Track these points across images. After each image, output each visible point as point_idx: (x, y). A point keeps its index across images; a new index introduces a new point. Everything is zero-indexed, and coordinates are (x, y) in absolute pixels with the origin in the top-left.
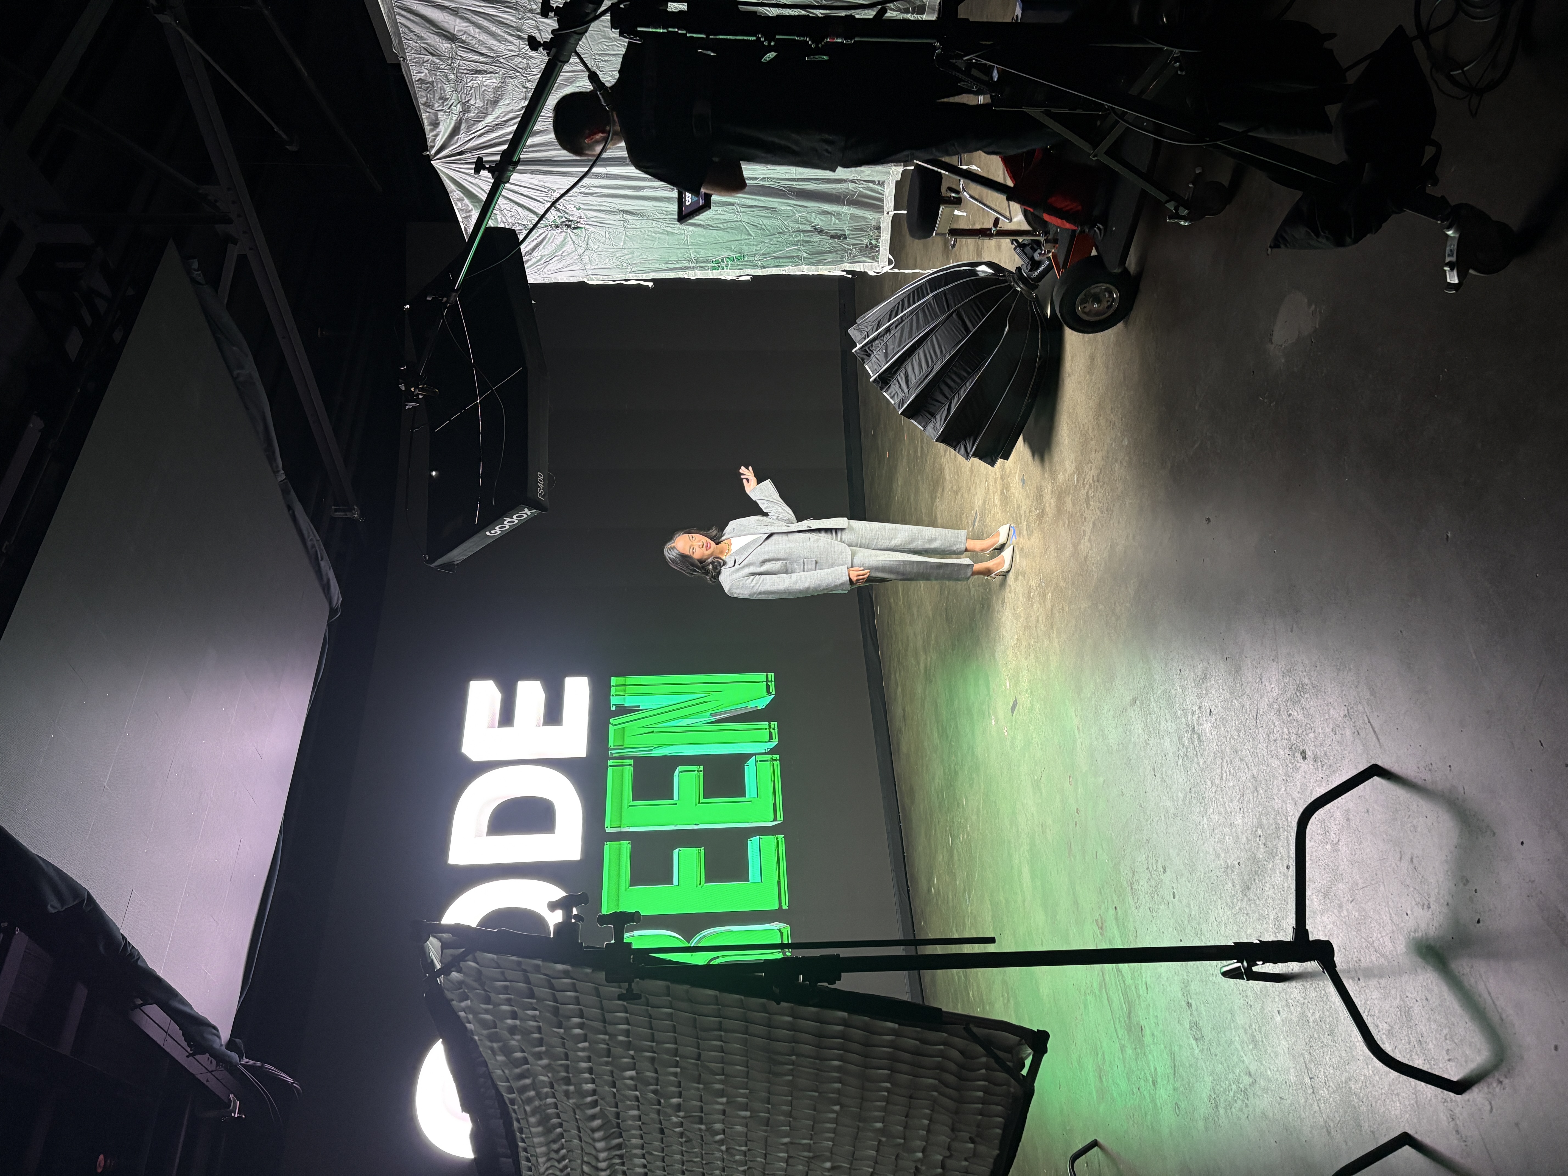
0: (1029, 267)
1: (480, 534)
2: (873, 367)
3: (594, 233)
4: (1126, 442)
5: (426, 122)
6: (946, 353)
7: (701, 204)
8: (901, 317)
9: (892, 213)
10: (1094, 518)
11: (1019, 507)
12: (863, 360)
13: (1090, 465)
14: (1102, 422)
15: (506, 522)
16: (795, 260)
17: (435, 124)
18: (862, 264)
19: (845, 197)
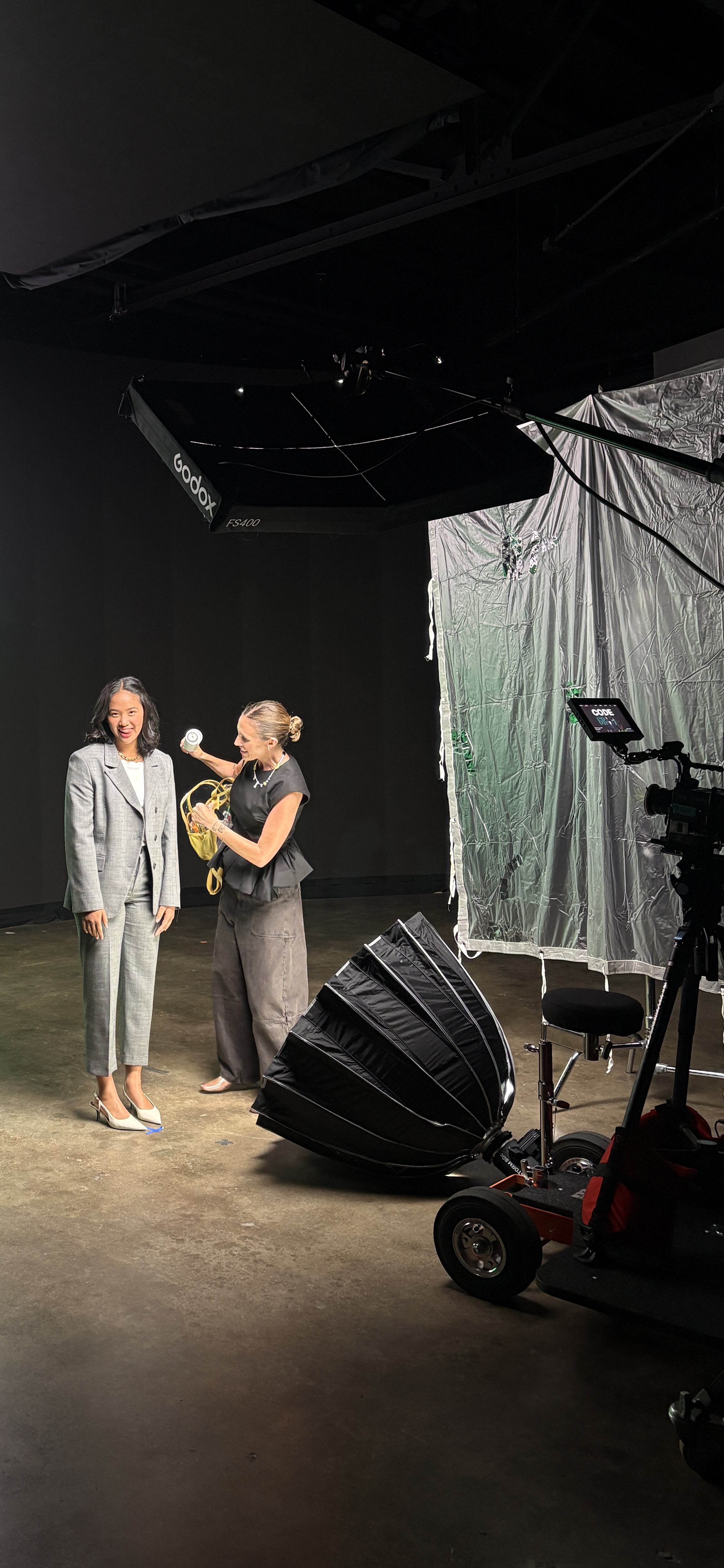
0: (516, 1151)
1: (176, 446)
2: (380, 946)
3: (500, 589)
4: (321, 1307)
5: (643, 389)
6: (404, 1044)
7: (596, 728)
8: (445, 984)
9: (541, 957)
10: (205, 1256)
11: (190, 1137)
12: (388, 933)
13: (274, 1247)
14: (336, 1265)
15: (194, 478)
16: (469, 834)
17: (641, 400)
18: (467, 917)
19: (561, 898)
